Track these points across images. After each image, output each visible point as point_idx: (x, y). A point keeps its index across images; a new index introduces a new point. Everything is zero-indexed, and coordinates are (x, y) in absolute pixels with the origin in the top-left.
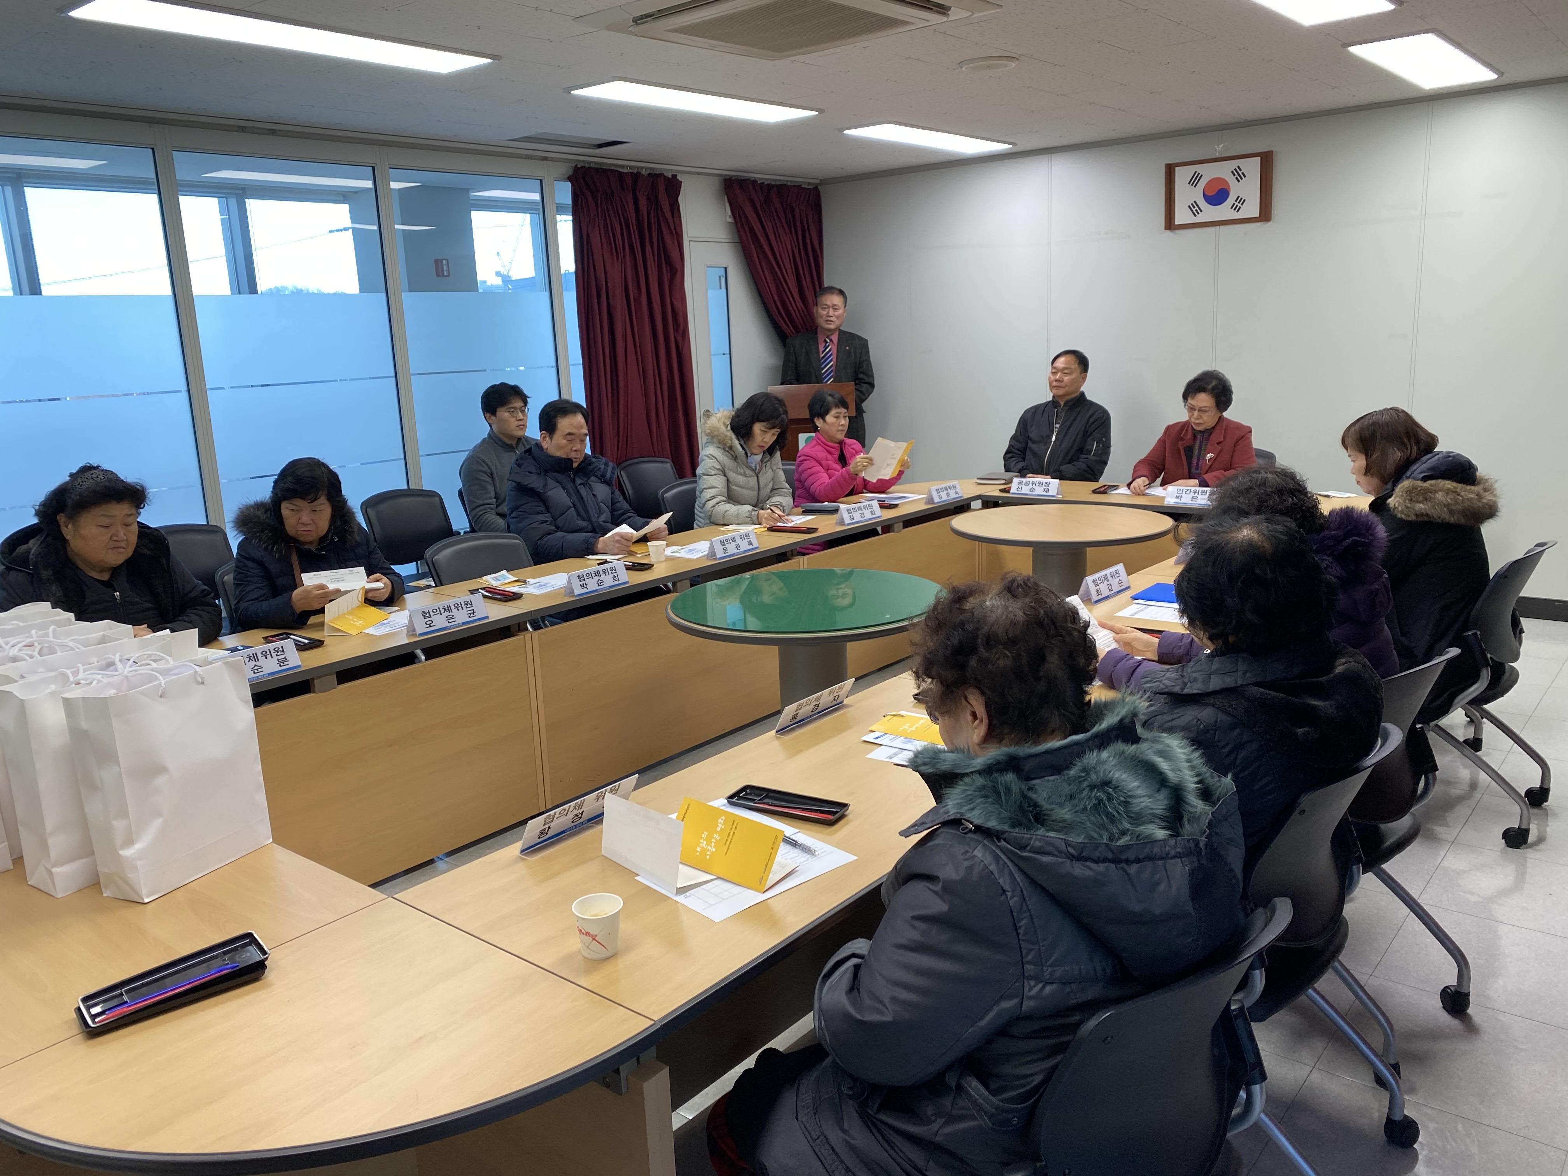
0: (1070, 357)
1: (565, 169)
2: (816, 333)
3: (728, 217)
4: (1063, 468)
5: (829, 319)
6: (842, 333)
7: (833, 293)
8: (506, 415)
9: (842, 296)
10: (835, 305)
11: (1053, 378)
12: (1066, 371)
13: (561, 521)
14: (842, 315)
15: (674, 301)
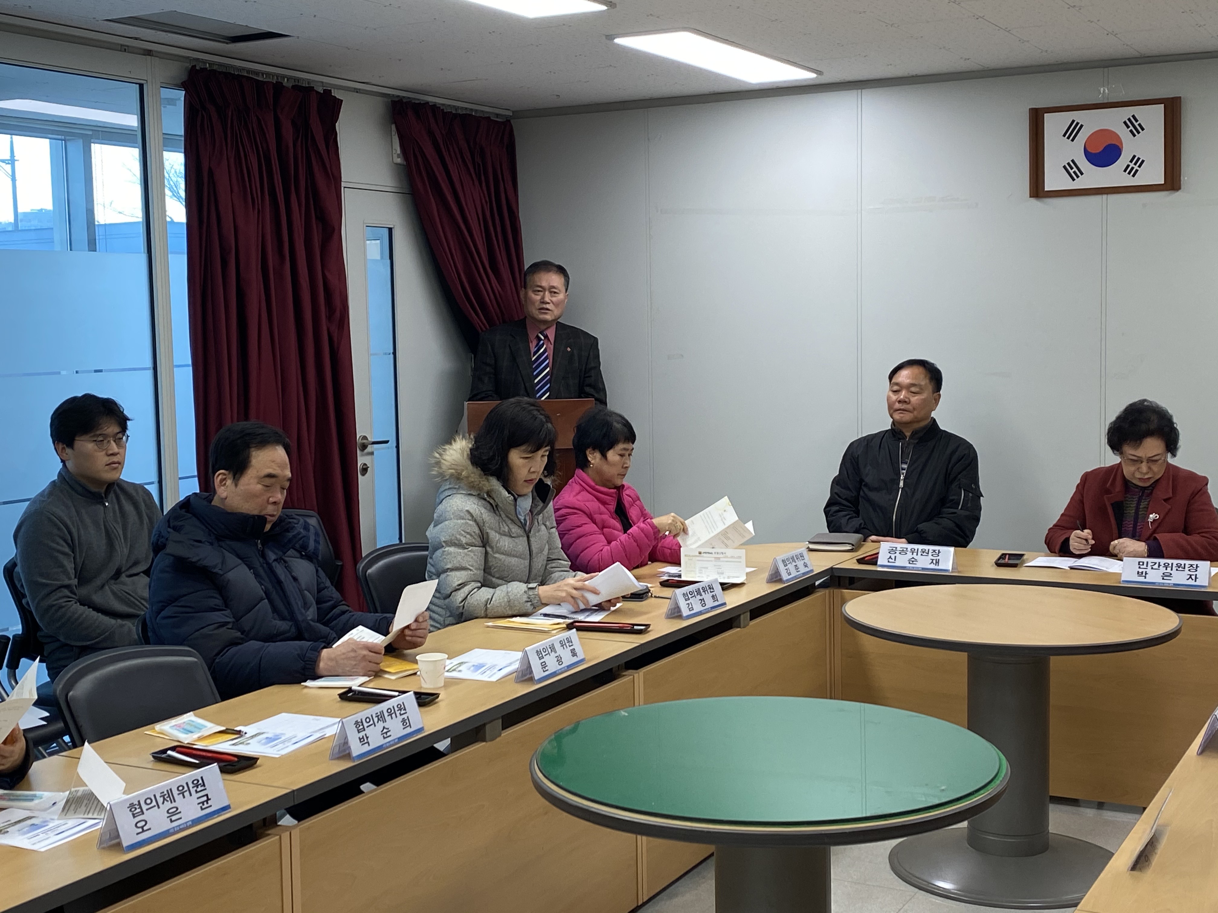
0: (917, 370)
1: (176, 70)
2: (525, 327)
3: (395, 156)
4: (921, 526)
5: (544, 306)
6: (561, 327)
7: (549, 271)
8: (90, 446)
9: (562, 275)
10: (554, 287)
11: (894, 397)
12: (913, 389)
13: (247, 621)
14: (562, 302)
15: (327, 273)
